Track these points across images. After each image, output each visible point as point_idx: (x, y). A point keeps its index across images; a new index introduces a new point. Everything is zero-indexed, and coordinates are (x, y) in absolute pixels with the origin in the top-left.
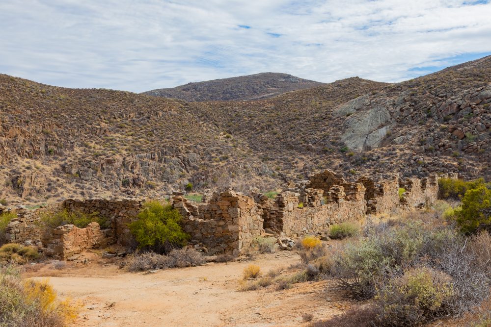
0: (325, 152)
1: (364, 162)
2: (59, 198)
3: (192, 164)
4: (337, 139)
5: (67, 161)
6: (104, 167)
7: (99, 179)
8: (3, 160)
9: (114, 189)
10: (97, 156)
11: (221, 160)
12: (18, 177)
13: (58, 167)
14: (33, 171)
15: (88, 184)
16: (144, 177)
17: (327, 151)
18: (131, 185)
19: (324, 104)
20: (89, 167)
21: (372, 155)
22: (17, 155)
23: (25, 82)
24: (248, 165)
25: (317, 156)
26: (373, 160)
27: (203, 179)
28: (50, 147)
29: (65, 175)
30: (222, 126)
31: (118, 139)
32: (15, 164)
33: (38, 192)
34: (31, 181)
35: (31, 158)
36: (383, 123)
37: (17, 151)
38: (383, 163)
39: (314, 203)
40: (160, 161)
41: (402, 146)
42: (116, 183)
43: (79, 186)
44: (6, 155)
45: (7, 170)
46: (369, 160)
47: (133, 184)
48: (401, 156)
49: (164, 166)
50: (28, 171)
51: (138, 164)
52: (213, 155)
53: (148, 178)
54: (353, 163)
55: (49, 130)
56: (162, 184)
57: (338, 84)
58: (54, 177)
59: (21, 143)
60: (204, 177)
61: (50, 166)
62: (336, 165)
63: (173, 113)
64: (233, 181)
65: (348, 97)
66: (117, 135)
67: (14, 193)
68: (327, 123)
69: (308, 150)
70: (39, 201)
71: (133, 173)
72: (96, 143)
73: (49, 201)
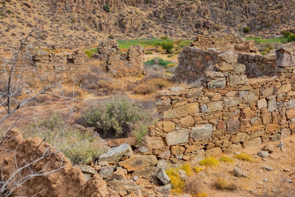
2: (149, 35)
3: (251, 12)
5: (158, 8)
6: (184, 13)
7: (179, 22)
8: (114, 7)
9: (189, 30)
10: (179, 5)
11: (276, 9)
12: (123, 19)
13: (151, 12)
14: (133, 15)
15: (171, 25)
16: (213, 21)
18: (202, 27)
20: (172, 13)
22: (124, 3)
27: (259, 24)
29: (155, 19)
32: (122, 10)
33: (136, 30)
34: (132, 22)
35: (134, 5)
40: (227, 9)
42: (190, 26)
43: (164, 27)
44: (117, 3)
45: (116, 14)
47: (203, 27)
49: (229, 13)
50: (130, 15)
51: (209, 12)
52: (270, 5)
53: (215, 23)
56: (225, 27)
58: (148, 20)
60: (260, 22)
61: (146, 12)
64: (283, 26)
67: (120, 31)
70: (135, 37)
71: (204, 18)
73: (142, 37)
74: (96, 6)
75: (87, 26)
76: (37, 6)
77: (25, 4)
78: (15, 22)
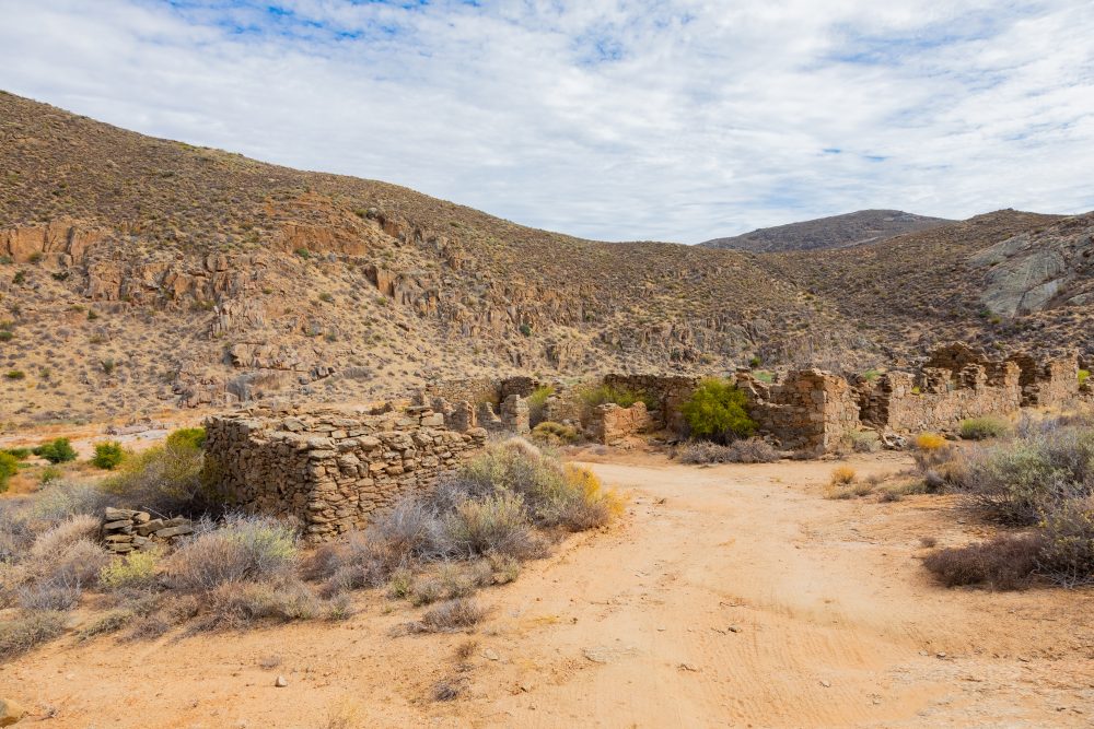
0: (954, 317)
1: (1017, 332)
2: (598, 373)
3: (759, 333)
4: (974, 299)
5: (606, 329)
6: (650, 336)
7: (644, 351)
8: (537, 328)
9: (662, 363)
10: (641, 323)
11: (798, 329)
12: (554, 347)
13: (597, 336)
14: (569, 340)
15: (631, 356)
16: (698, 349)
17: (956, 316)
18: (681, 358)
19: (954, 250)
20: (632, 337)
21: (1032, 322)
22: (552, 321)
23: (561, 237)
24: (837, 335)
25: (941, 323)
26: (1034, 329)
27: (775, 353)
28: (588, 313)
29: (605, 346)
30: (802, 284)
31: (666, 302)
32: (551, 332)
33: (575, 364)
34: (568, 352)
35: (567, 325)
36: (1053, 275)
37: (552, 317)
38: (1050, 334)
39: (936, 389)
40: (718, 329)
41: (1085, 309)
42: (663, 356)
43: (620, 359)
45: (542, 339)
46: (1025, 329)
47: (684, 358)
48: (1083, 323)
49: (723, 336)
50: (563, 340)
51: (691, 333)
52: (788, 322)
53: (702, 351)
54: (999, 333)
55: (587, 293)
56: (719, 358)
57: (978, 221)
58: (592, 347)
59: (557, 308)
60: (774, 350)
61: (588, 335)
62: (971, 335)
63: (735, 268)
64: (815, 356)
65: (993, 239)
66: (667, 297)
67: (550, 366)
68: (957, 277)
69: (928, 314)
71: (684, 344)
72: (641, 308)
73: (586, 375)
74: (509, 327)
75: (497, 359)
76: (417, 328)
77: (400, 326)
78: (390, 355)
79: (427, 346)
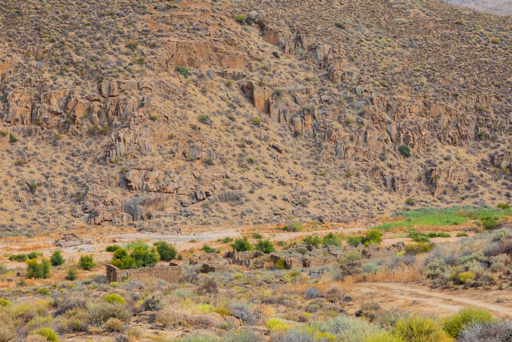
2: (477, 200)
5: (498, 150)
8: (419, 148)
12: (432, 170)
13: (486, 157)
14: (452, 163)
22: (437, 140)
28: (481, 130)
29: (492, 169)
32: (433, 153)
33: (455, 189)
34: (448, 176)
35: (455, 144)
37: (438, 135)
43: (507, 184)
44: (424, 141)
45: (422, 160)
50: (445, 162)
55: (484, 105)
58: (478, 171)
59: (445, 125)
61: (477, 156)
67: (426, 190)
70: (452, 202)
73: (464, 202)
74: (387, 147)
75: (370, 183)
76: (291, 149)
77: (274, 147)
78: (262, 179)
79: (299, 169)
